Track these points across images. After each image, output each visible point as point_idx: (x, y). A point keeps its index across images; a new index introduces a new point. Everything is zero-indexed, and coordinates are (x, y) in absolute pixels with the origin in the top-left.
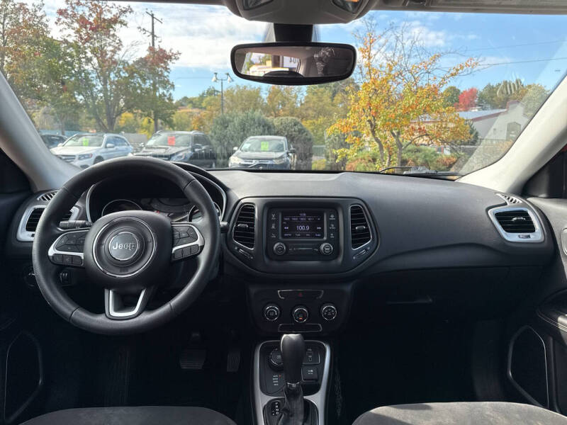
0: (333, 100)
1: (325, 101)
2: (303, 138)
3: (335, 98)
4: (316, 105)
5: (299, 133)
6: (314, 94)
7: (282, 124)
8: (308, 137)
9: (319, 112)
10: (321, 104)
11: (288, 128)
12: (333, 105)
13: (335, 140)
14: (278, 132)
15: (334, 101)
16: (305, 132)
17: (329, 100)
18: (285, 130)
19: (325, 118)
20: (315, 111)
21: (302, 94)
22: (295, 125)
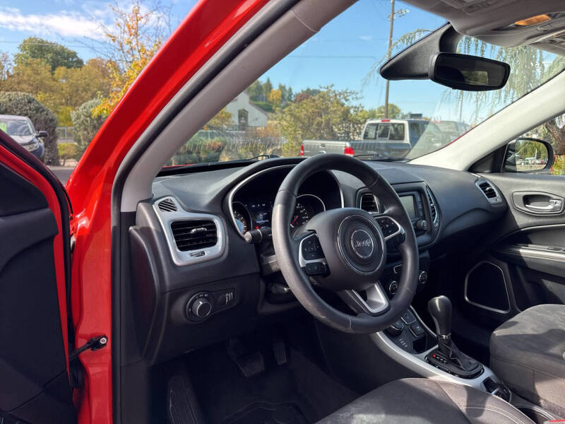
0: (53, 74)
1: (43, 75)
2: (42, 118)
3: (56, 72)
4: (32, 79)
5: (37, 112)
6: (27, 64)
7: (10, 100)
8: (51, 117)
9: (38, 87)
10: (38, 77)
11: (20, 106)
12: (54, 80)
13: (87, 121)
14: (6, 109)
15: (55, 76)
16: (43, 111)
17: (48, 74)
18: (17, 108)
19: (47, 95)
20: (32, 85)
21: (10, 64)
22: (29, 102)
